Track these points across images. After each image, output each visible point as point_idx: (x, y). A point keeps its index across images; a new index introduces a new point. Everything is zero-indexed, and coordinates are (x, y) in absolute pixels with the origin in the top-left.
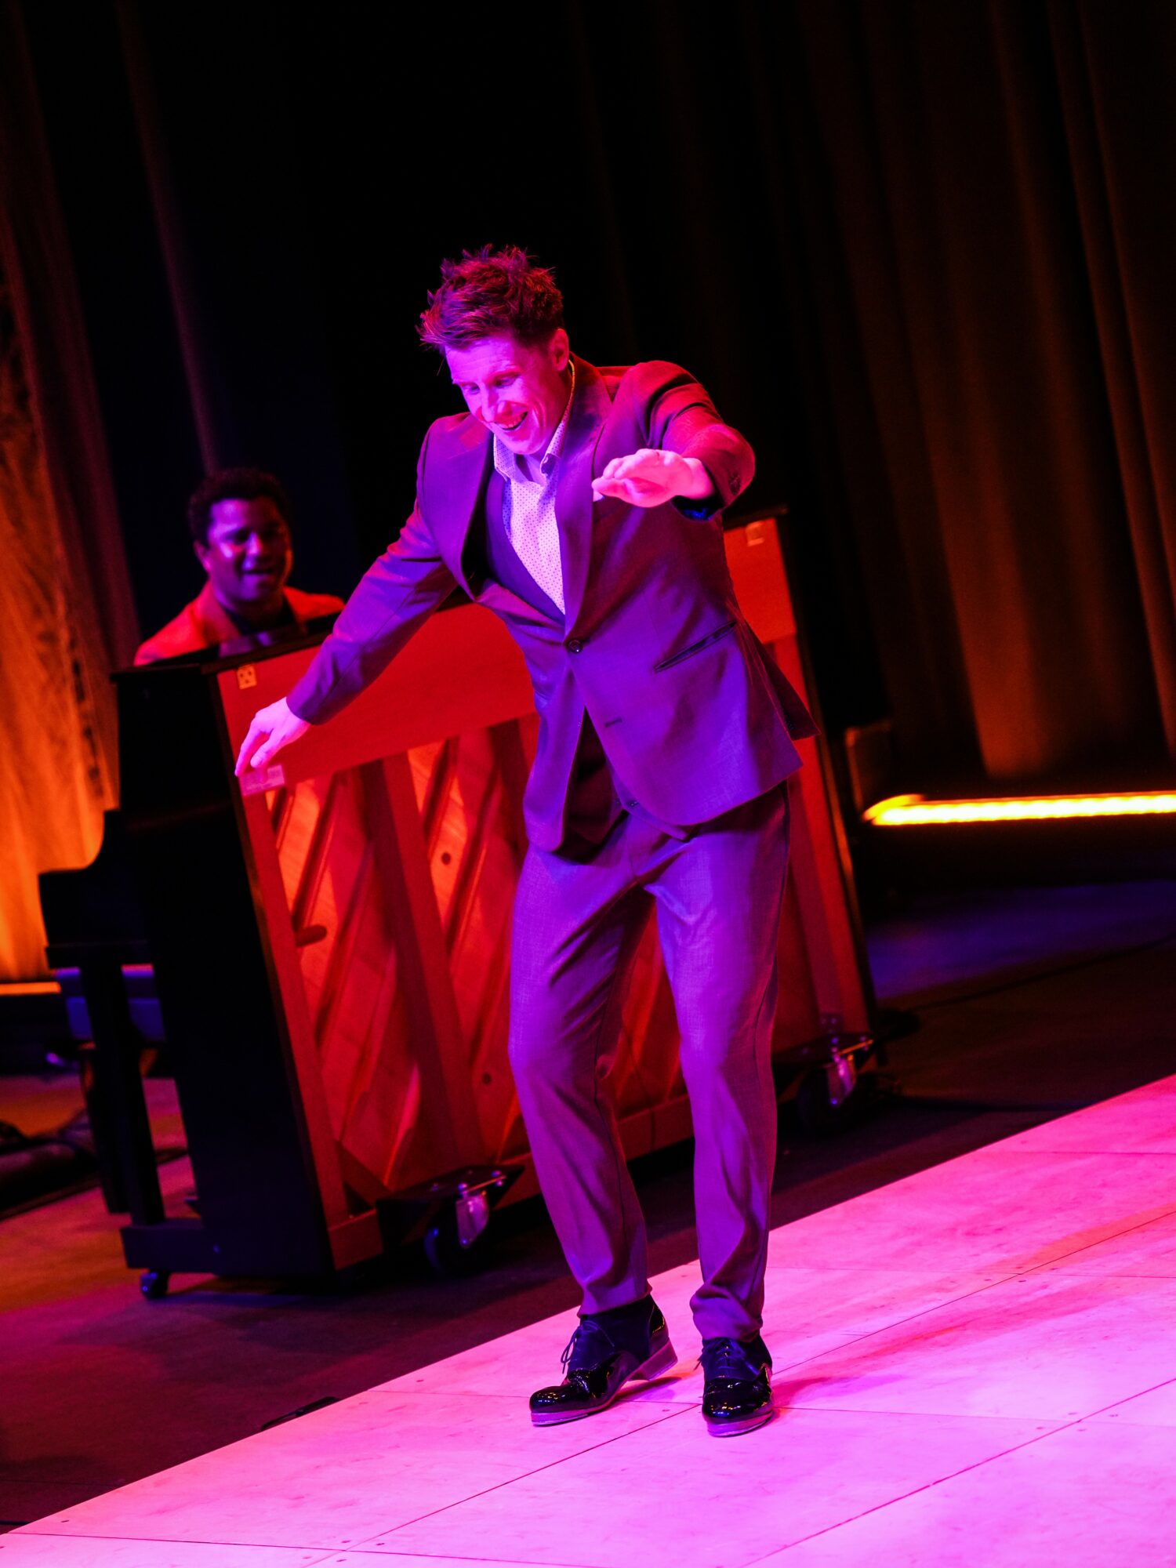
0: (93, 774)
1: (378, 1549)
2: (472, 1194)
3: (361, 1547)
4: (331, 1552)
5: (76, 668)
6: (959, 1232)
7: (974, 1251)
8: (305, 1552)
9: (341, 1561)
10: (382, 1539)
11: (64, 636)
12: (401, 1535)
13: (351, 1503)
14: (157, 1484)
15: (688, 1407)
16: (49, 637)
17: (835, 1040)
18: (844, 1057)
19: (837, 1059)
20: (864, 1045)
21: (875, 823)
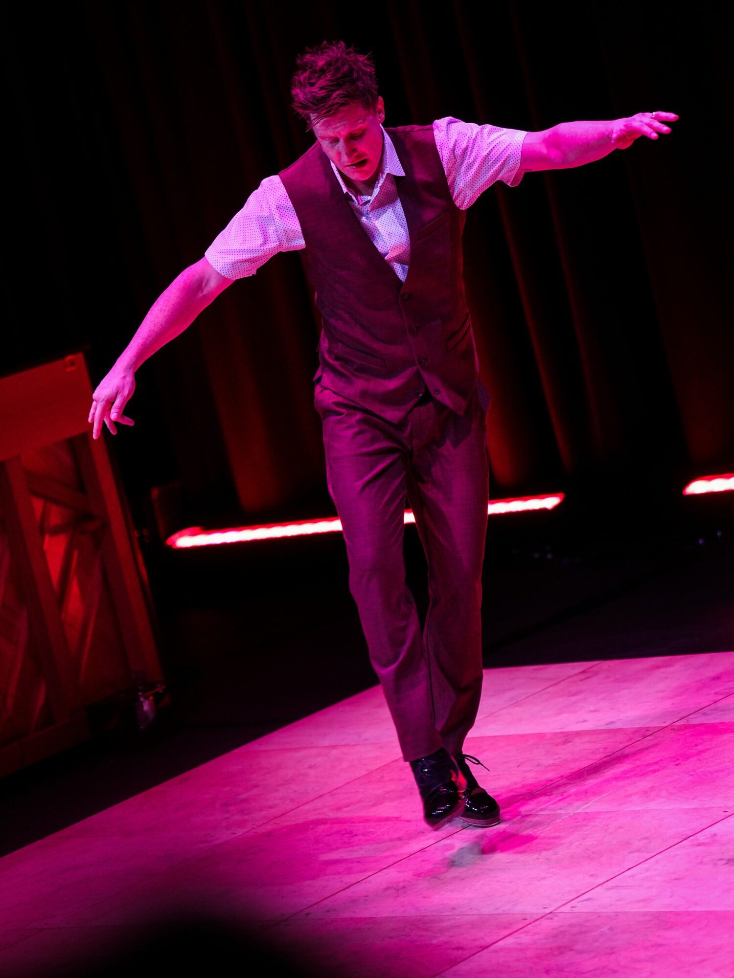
17: (141, 687)
18: (147, 698)
19: (142, 699)
20: (160, 689)
21: (174, 547)
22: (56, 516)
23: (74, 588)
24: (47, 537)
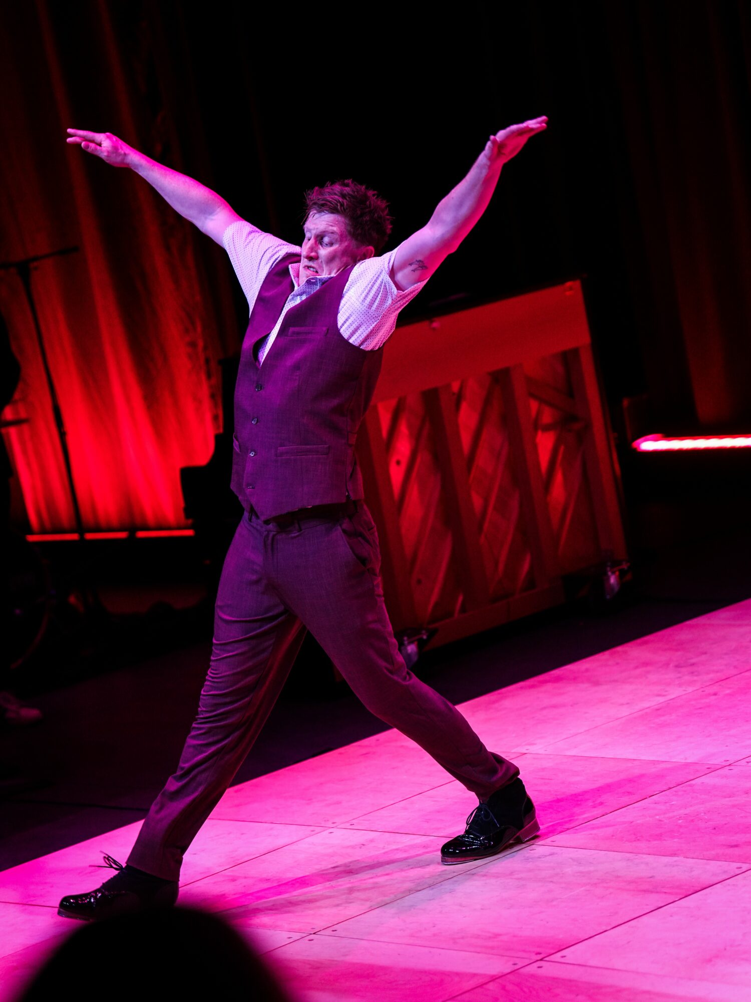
0: (215, 418)
1: (351, 827)
2: (410, 643)
3: (343, 826)
4: (326, 828)
5: (207, 361)
6: (671, 665)
7: (679, 675)
8: (312, 828)
9: (331, 833)
10: (354, 822)
11: (201, 344)
12: (364, 820)
13: (339, 803)
14: (236, 791)
15: (519, 755)
16: (193, 345)
17: (609, 564)
18: (613, 573)
19: (610, 573)
20: (625, 566)
21: (639, 450)
22: (548, 416)
23: (559, 477)
24: (540, 433)
